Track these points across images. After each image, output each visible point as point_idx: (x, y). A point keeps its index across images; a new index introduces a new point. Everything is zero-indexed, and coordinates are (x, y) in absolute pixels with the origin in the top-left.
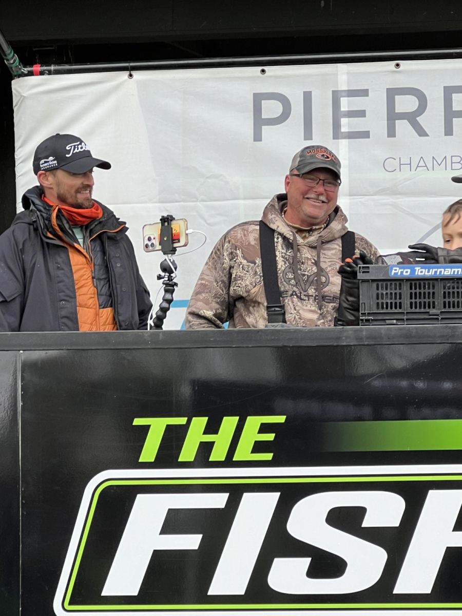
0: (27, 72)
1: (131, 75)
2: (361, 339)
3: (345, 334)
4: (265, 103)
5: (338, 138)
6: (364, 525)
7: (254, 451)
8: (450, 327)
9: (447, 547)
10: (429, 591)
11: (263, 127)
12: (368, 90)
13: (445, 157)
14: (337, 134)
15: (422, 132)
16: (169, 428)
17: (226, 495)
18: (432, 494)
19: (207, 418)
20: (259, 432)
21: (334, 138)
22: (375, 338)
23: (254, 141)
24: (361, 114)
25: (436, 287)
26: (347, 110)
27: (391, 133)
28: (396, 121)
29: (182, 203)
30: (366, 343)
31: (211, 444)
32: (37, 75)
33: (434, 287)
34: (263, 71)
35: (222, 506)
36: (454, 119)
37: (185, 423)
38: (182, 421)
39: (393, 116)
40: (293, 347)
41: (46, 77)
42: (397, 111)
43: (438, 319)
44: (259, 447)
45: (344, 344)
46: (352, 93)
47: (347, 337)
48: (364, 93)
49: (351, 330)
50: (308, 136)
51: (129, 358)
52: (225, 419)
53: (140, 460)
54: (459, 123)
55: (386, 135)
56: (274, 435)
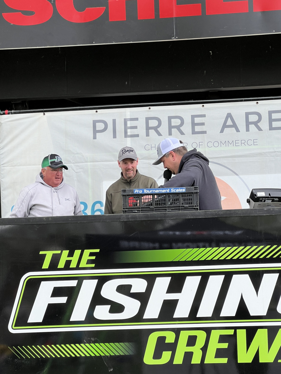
0: (2, 113)
1: (44, 114)
2: (128, 218)
3: (122, 217)
4: (97, 123)
5: (127, 137)
6: (131, 292)
7: (87, 263)
9: (164, 300)
10: (157, 317)
11: (97, 133)
14: (126, 136)
15: (159, 134)
16: (54, 254)
17: (76, 281)
18: (158, 279)
19: (69, 251)
20: (89, 256)
21: (125, 137)
22: (134, 218)
23: (93, 139)
24: (135, 127)
26: (130, 126)
27: (148, 135)
28: (150, 130)
30: (131, 220)
31: (71, 261)
32: (7, 114)
34: (97, 111)
35: (75, 285)
36: (172, 129)
37: (60, 253)
39: (148, 128)
41: (10, 115)
42: (149, 126)
43: (153, 210)
44: (89, 262)
45: (122, 220)
46: (132, 119)
48: (137, 119)
49: (125, 215)
50: (115, 136)
51: (38, 228)
52: (76, 251)
53: (43, 268)
54: (174, 131)
55: (145, 136)
56: (95, 257)
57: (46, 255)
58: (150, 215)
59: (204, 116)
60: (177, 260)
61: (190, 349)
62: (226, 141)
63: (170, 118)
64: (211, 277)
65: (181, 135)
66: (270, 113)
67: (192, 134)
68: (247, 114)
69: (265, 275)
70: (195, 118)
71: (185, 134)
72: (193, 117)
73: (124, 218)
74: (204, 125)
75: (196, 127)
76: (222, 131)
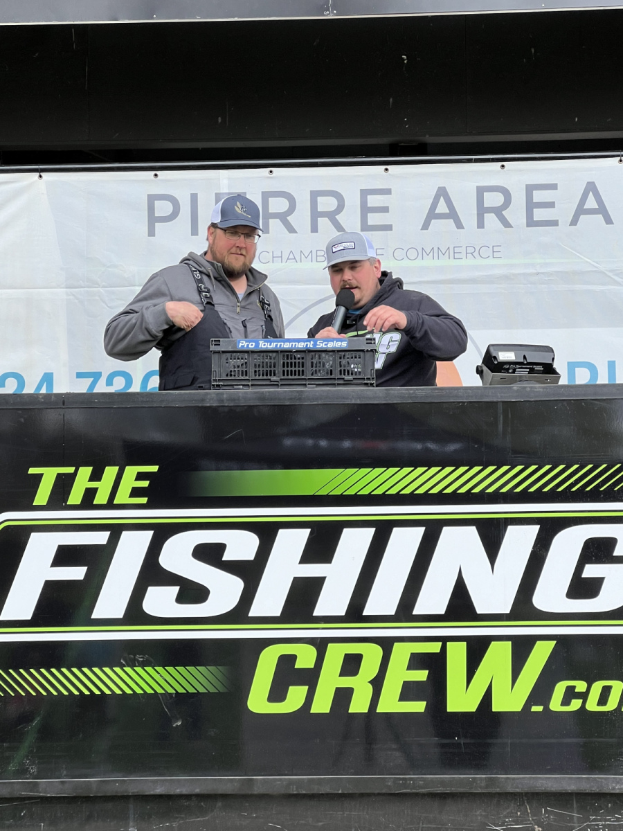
1: (40, 176)
2: (222, 401)
3: (209, 397)
4: (158, 204)
6: (224, 558)
7: (130, 496)
8: (298, 391)
9: (295, 578)
10: (279, 614)
11: (156, 224)
13: (311, 251)
15: (291, 230)
16: (59, 475)
17: (107, 534)
18: (282, 533)
19: (91, 468)
20: (136, 479)
22: (234, 400)
23: (149, 236)
28: (271, 221)
29: (86, 289)
30: (226, 404)
31: (95, 490)
34: (156, 175)
36: (319, 219)
37: (73, 472)
38: (71, 470)
39: (267, 216)
40: (164, 407)
42: (270, 211)
44: (136, 492)
45: (208, 405)
47: (210, 399)
49: (214, 393)
50: (195, 232)
52: (107, 468)
53: (34, 504)
54: (323, 222)
56: (148, 482)
59: (388, 192)
60: (323, 492)
61: (346, 682)
62: (433, 248)
63: (315, 195)
64: (396, 530)
66: (530, 189)
68: (481, 191)
69: (510, 528)
70: (368, 196)
72: (365, 193)
73: (212, 399)
74: (388, 212)
75: (369, 215)
76: (426, 226)
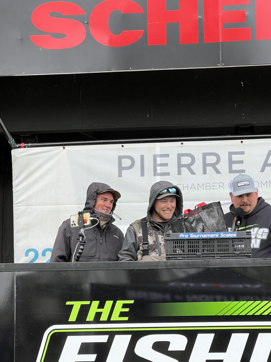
0: (18, 147)
1: (64, 148)
2: (167, 266)
3: (160, 264)
4: (123, 160)
5: (156, 176)
6: (169, 350)
7: (120, 316)
9: (206, 360)
11: (122, 171)
12: (169, 154)
13: (203, 184)
15: (193, 173)
16: (82, 306)
17: (107, 336)
18: (199, 336)
19: (99, 302)
20: (122, 307)
21: (154, 176)
22: (173, 266)
23: (119, 177)
24: (166, 165)
25: (199, 243)
26: (160, 163)
30: (170, 268)
31: (101, 313)
32: (23, 148)
33: (198, 243)
34: (123, 146)
35: (106, 341)
36: (207, 167)
38: (88, 303)
39: (180, 166)
40: (137, 270)
41: (26, 149)
42: (182, 164)
43: (200, 257)
44: (122, 314)
45: (160, 268)
46: (162, 156)
48: (167, 156)
50: (142, 174)
51: (64, 275)
52: (107, 302)
53: (69, 321)
54: (209, 169)
55: (177, 174)
56: (129, 309)
57: (73, 305)
58: (191, 262)
59: (243, 153)
60: (221, 314)
62: (267, 182)
63: (205, 155)
64: (260, 335)
65: (217, 173)
67: (229, 173)
70: (233, 156)
71: (220, 173)
72: (230, 154)
73: (162, 265)
74: (243, 163)
75: (233, 165)
76: (263, 170)
